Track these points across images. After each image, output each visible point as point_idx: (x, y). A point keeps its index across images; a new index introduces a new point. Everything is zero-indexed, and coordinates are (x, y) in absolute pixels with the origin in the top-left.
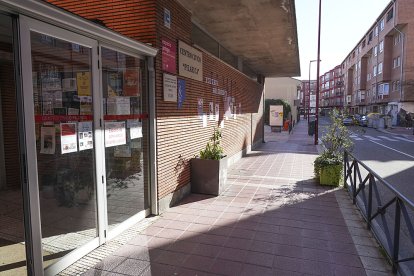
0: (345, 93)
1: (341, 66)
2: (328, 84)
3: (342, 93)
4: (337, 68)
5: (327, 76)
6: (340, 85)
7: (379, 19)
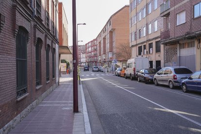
0: (98, 55)
1: (96, 40)
2: (90, 49)
3: (97, 54)
4: (94, 40)
5: (90, 44)
6: (96, 50)
7: (107, 23)
